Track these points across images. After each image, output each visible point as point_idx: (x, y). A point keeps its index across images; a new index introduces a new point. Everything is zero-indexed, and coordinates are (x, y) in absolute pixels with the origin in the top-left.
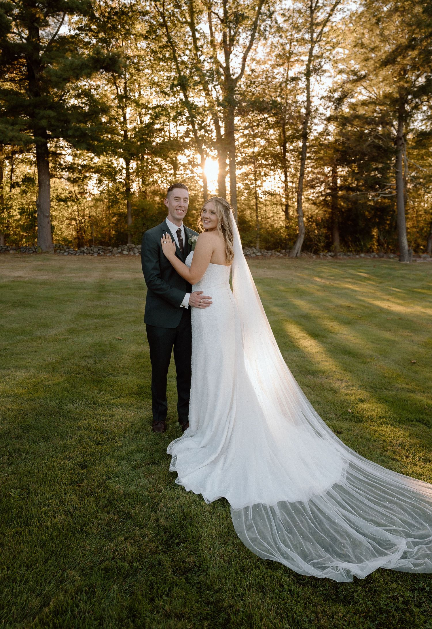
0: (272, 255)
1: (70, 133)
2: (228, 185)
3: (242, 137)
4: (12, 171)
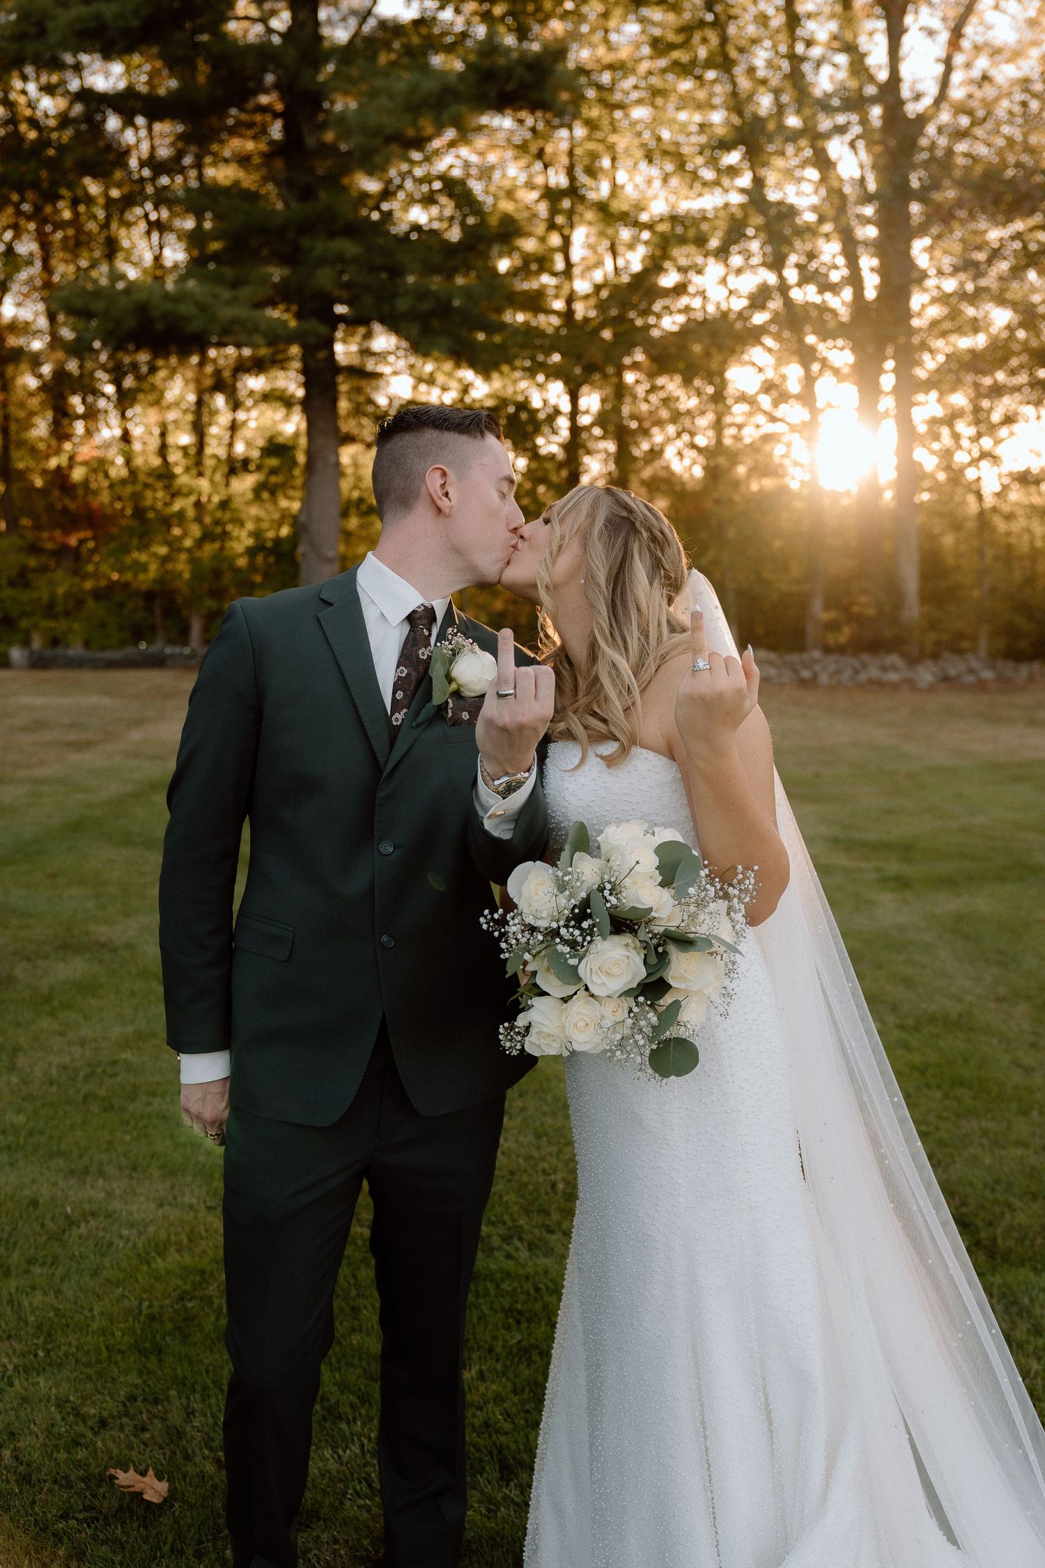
0: (1031, 679)
1: (403, 305)
3: (934, 301)
4: (234, 427)
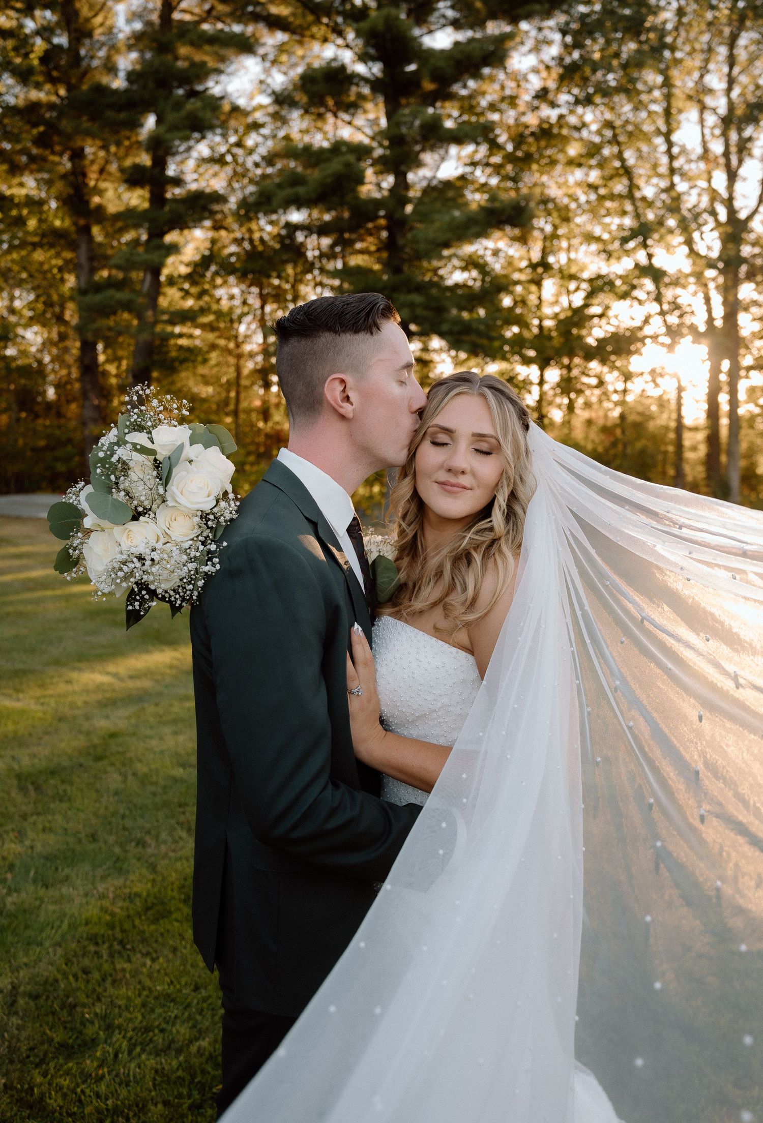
2: (725, 407)
3: (754, 320)
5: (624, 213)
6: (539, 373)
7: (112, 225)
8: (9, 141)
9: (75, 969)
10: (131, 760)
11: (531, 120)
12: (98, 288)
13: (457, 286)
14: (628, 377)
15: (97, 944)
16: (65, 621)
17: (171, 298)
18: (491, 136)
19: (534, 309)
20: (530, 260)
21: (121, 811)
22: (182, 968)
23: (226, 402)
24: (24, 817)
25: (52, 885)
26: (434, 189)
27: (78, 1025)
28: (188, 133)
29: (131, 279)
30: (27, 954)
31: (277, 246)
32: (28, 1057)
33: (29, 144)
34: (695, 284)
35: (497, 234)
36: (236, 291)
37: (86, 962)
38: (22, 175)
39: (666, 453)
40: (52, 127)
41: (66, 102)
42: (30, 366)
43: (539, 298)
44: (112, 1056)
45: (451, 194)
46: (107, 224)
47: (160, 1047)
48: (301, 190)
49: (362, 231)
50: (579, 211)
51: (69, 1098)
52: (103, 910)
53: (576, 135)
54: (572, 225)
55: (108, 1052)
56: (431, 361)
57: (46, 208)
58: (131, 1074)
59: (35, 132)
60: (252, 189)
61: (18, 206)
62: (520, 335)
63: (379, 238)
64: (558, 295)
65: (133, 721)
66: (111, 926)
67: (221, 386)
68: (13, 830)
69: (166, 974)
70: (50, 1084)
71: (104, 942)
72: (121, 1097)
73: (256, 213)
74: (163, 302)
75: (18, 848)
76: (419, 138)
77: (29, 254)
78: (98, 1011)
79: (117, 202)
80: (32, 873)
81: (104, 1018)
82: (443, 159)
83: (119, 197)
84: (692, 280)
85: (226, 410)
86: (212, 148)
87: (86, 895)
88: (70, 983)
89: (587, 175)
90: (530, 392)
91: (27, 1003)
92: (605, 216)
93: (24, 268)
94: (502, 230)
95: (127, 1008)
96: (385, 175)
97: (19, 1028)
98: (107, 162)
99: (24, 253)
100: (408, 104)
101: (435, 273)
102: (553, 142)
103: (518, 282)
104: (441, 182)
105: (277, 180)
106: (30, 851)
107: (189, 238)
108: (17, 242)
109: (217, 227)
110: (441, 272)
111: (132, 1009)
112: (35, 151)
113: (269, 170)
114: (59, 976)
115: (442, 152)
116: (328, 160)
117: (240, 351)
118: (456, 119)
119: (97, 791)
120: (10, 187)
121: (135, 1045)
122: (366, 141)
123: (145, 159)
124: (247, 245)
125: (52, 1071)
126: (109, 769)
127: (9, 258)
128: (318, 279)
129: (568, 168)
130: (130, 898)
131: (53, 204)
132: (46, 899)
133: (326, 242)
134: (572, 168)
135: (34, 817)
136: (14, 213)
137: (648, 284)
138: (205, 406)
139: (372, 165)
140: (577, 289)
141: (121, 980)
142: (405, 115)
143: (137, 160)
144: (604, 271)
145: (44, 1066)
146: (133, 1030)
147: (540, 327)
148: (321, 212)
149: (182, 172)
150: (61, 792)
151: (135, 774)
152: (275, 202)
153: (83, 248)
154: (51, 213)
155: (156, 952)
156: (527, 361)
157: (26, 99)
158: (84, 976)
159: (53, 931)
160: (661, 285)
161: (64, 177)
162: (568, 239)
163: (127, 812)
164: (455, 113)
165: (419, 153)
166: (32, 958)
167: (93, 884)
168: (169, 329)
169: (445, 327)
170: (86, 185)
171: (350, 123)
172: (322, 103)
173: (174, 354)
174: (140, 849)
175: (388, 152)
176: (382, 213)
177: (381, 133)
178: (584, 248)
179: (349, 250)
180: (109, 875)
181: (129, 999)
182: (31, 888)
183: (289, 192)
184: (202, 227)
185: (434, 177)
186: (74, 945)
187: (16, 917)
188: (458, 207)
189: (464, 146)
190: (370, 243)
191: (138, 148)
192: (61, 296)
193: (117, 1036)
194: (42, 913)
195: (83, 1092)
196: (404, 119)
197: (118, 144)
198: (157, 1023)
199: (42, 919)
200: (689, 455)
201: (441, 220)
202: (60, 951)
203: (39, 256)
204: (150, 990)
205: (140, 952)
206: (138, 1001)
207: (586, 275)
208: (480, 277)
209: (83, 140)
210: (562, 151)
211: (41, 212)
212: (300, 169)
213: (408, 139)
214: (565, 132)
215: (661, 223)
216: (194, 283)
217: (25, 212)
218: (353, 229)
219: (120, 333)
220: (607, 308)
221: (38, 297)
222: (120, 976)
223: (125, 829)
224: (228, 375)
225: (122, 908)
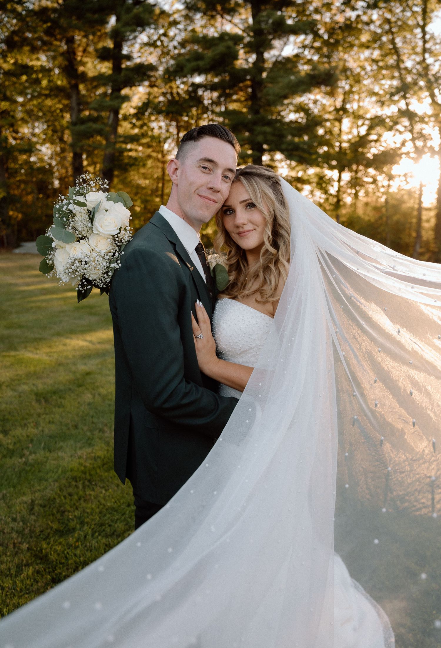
5: (393, 78)
6: (338, 175)
7: (91, 84)
8: (30, 32)
9: (65, 493)
10: (97, 387)
11: (340, 19)
12: (83, 121)
13: (291, 122)
14: (391, 177)
15: (76, 481)
16: (63, 312)
17: (125, 128)
18: (315, 29)
19: (336, 137)
20: (335, 106)
21: (91, 413)
22: (121, 495)
23: (157, 190)
24: (39, 415)
25: (53, 451)
26: (280, 62)
27: (66, 521)
28: (134, 27)
29: (101, 116)
30: (39, 485)
31: (187, 97)
32: (40, 535)
33: (42, 34)
34: (434, 122)
35: (316, 90)
36: (162, 124)
37: (70, 490)
38: (38, 53)
39: (411, 223)
40: (55, 23)
41: (63, 7)
42: (44, 167)
43: (340, 130)
44: (83, 537)
45: (289, 65)
46: (88, 83)
47: (109, 534)
48: (201, 63)
49: (236, 89)
50: (366, 77)
51: (61, 556)
52: (80, 464)
53: (366, 28)
54: (361, 85)
55: (81, 535)
56: (276, 167)
57: (52, 73)
58: (93, 546)
59: (45, 26)
60: (172, 62)
61: (36, 72)
62: (328, 151)
63: (246, 92)
64: (351, 128)
65: (100, 366)
66: (84, 472)
67: (154, 180)
68: (33, 422)
69: (113, 498)
70: (51, 549)
71: (80, 481)
72: (87, 556)
73: (175, 77)
74: (120, 130)
75: (35, 431)
76: (271, 31)
77: (43, 101)
78: (76, 514)
79: (94, 70)
80: (43, 444)
81: (79, 518)
82: (285, 44)
83: (95, 67)
84: (432, 119)
85: (156, 194)
86: (149, 37)
87: (71, 456)
88: (62, 500)
89: (372, 54)
90: (332, 186)
91: (39, 509)
92: (381, 80)
93: (40, 110)
94: (319, 87)
95: (92, 514)
96: (251, 54)
97: (35, 521)
98: (88, 45)
99: (40, 100)
100: (265, 9)
101: (279, 114)
102: (352, 33)
103: (327, 120)
104: (284, 58)
105: (187, 57)
106: (41, 433)
107: (135, 92)
108: (36, 94)
109: (152, 86)
110: (283, 113)
111: (94, 514)
112: (46, 38)
113: (183, 51)
114: (56, 497)
115: (285, 39)
116: (216, 45)
117: (165, 159)
118: (294, 18)
119: (79, 403)
120: (31, 60)
121: (95, 532)
122: (240, 32)
123: (110, 44)
124: (169, 96)
125: (52, 542)
126: (86, 391)
127: (31, 103)
128: (211, 117)
129: (360, 50)
130: (95, 459)
131: (57, 71)
132: (50, 458)
133: (215, 94)
134: (363, 49)
135: (44, 416)
136: (34, 76)
137: (405, 122)
138: (144, 191)
139: (243, 48)
140: (363, 124)
141: (89, 500)
142: (263, 16)
143: (105, 44)
144: (379, 113)
145: (48, 540)
146: (95, 525)
147: (340, 147)
148: (212, 77)
149: (131, 52)
150: (59, 403)
151: (99, 395)
152: (186, 70)
153: (74, 98)
154: (56, 76)
155: (108, 486)
156: (331, 168)
157: (39, 6)
158: (69, 497)
159: (53, 474)
160: (413, 122)
161: (62, 54)
162: (359, 94)
163: (95, 415)
164: (294, 15)
165: (271, 40)
166: (42, 487)
167: (75, 451)
168: (124, 146)
169: (284, 147)
170: (76, 59)
171: (230, 21)
172: (215, 9)
173: (126, 161)
174: (101, 434)
175: (253, 40)
176: (248, 77)
177: (249, 27)
178: (368, 99)
179: (228, 100)
180: (84, 446)
181: (92, 509)
182: (42, 452)
183: (194, 64)
184: (143, 86)
185: (280, 55)
186: (64, 481)
187: (34, 466)
188: (294, 73)
189: (299, 36)
190: (241, 96)
191: (105, 37)
192: (62, 126)
193: (86, 527)
194: (48, 464)
195: (68, 553)
196: (263, 19)
197: (94, 34)
198: (107, 522)
199: (48, 467)
200: (425, 225)
201: (283, 81)
202: (57, 484)
203: (49, 102)
204: (104, 506)
205: (100, 486)
206: (97, 510)
207: (368, 116)
208: (305, 117)
209: (74, 32)
210: (357, 38)
211: (50, 76)
212: (200, 50)
213: (265, 32)
214: (360, 26)
215: (415, 83)
216: (138, 119)
217: (40, 75)
218: (231, 87)
219: (95, 148)
220: (380, 136)
221: (48, 126)
222: (88, 497)
223: (93, 423)
224: (158, 173)
225: (90, 464)
